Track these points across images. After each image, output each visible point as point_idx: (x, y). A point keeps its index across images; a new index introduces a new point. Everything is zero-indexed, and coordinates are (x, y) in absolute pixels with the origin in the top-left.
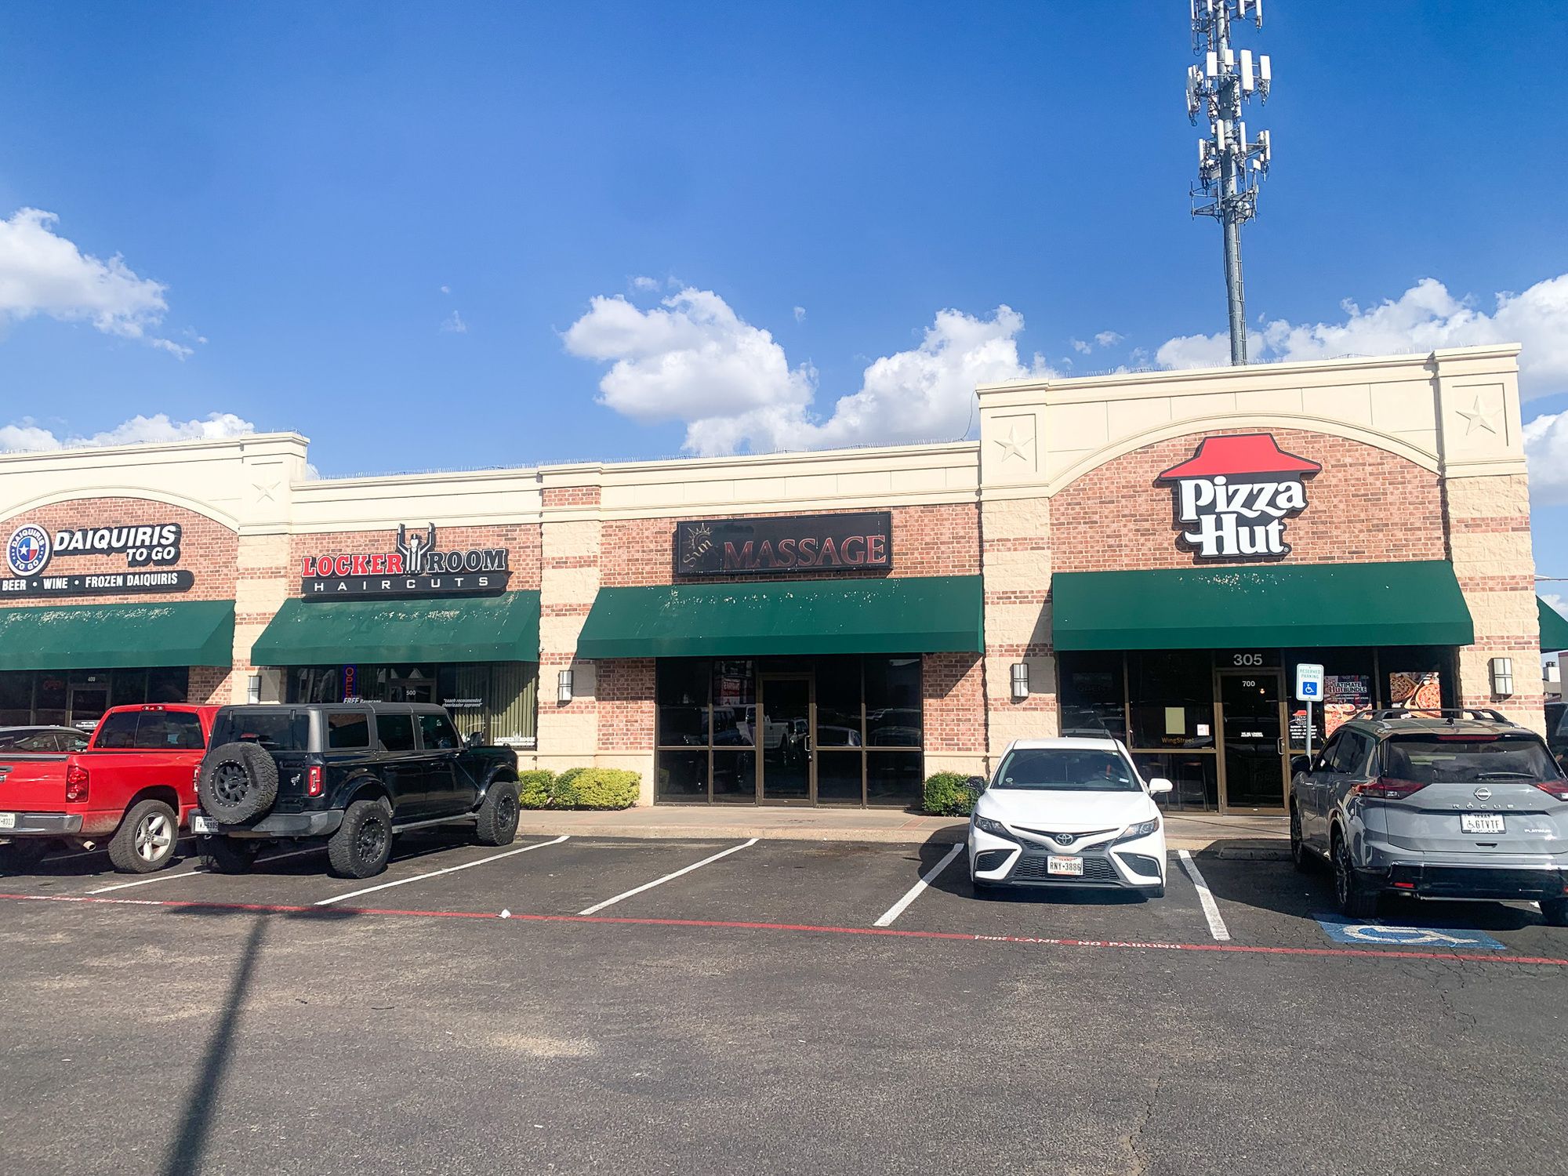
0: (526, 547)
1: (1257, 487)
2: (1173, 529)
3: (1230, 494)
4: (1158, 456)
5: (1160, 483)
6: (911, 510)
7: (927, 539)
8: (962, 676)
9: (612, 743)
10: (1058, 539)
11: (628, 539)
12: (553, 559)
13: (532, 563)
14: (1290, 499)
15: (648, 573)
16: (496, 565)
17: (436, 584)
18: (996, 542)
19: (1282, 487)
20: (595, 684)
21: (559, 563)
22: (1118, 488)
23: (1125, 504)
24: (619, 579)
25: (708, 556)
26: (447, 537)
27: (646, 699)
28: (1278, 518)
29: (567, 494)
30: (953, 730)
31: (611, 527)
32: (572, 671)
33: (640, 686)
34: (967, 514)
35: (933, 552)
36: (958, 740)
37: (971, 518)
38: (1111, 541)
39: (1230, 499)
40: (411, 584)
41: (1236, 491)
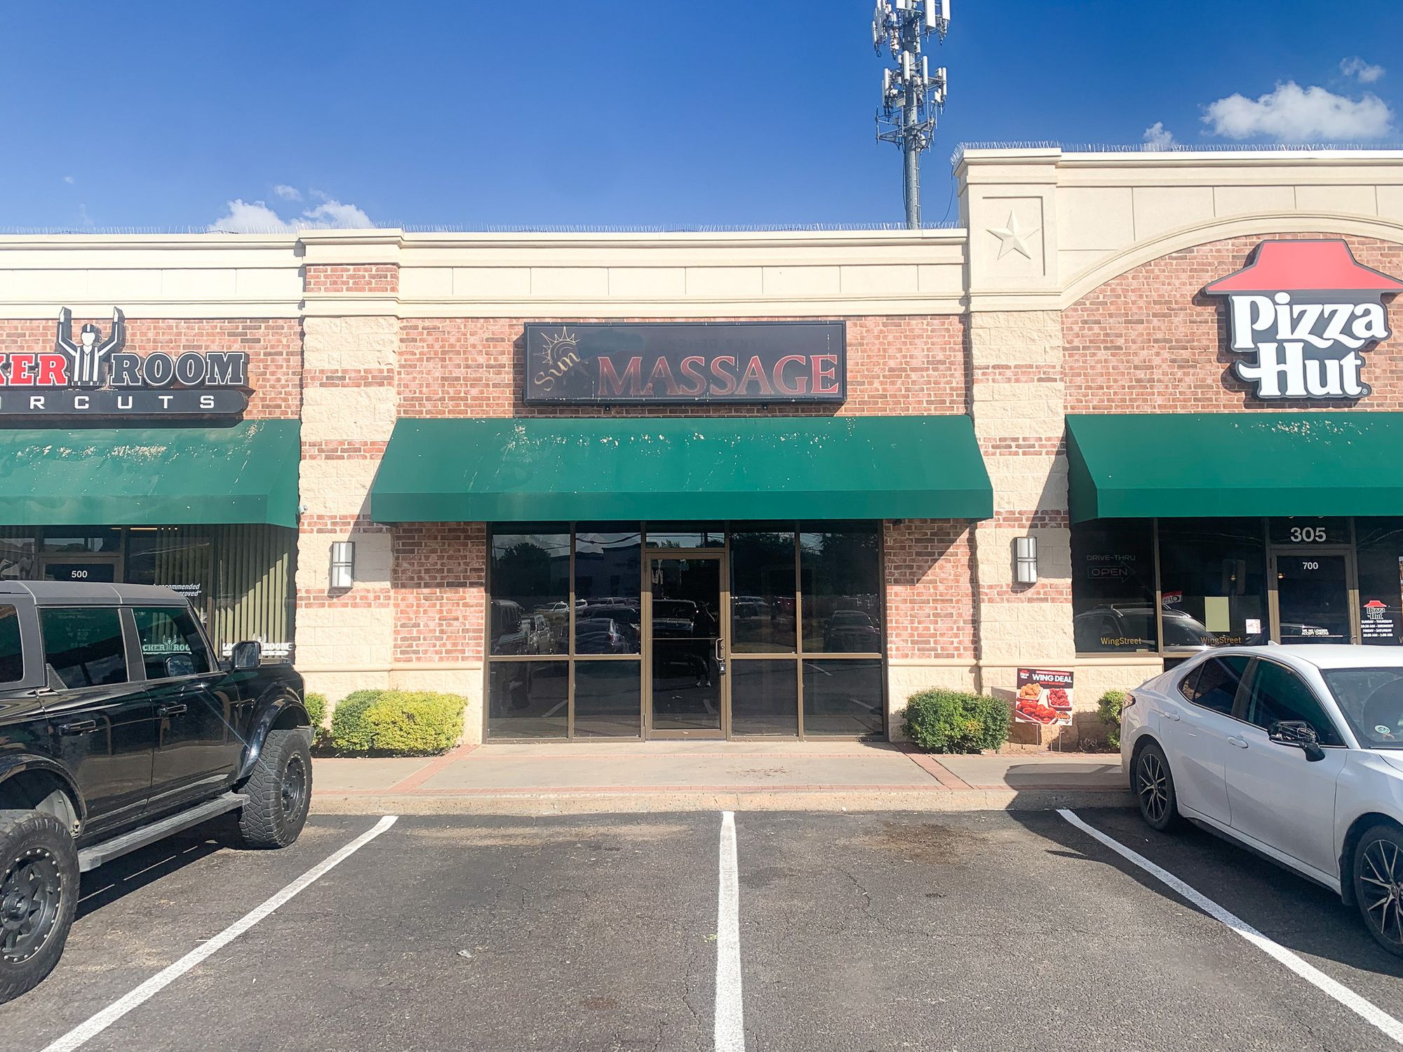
0: (276, 354)
1: (1328, 308)
2: (1219, 361)
3: (1295, 316)
4: (1198, 264)
5: (1203, 298)
6: (870, 322)
7: (892, 364)
8: (941, 554)
9: (417, 652)
10: (1071, 368)
11: (443, 347)
12: (322, 371)
13: (287, 378)
14: (1369, 327)
15: (474, 399)
16: (228, 376)
17: (125, 403)
18: (990, 370)
19: (1359, 310)
20: (391, 561)
21: (332, 378)
22: (1149, 303)
23: (1159, 327)
24: (429, 405)
25: (573, 377)
26: (143, 334)
27: (472, 585)
28: (1354, 350)
29: (345, 274)
30: (928, 629)
31: (416, 328)
32: (353, 544)
33: (462, 566)
34: (948, 330)
35: (899, 381)
36: (935, 642)
37: (953, 336)
38: (1141, 374)
39: (1295, 323)
40: (80, 404)
41: (1302, 313)
